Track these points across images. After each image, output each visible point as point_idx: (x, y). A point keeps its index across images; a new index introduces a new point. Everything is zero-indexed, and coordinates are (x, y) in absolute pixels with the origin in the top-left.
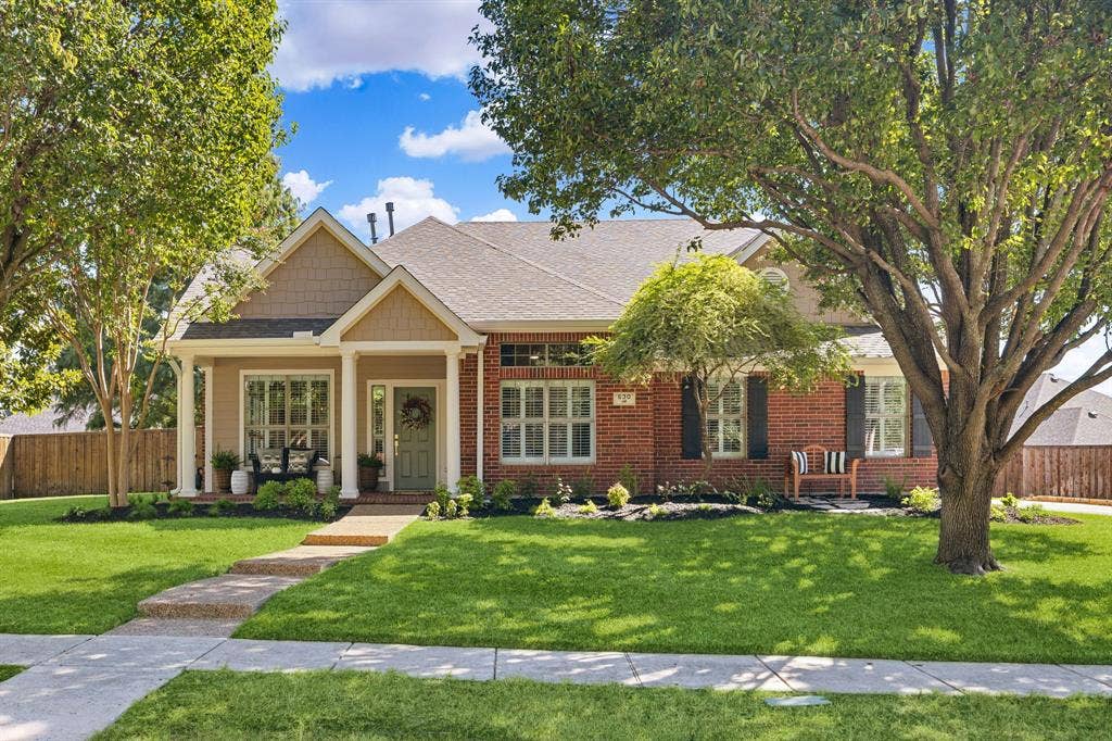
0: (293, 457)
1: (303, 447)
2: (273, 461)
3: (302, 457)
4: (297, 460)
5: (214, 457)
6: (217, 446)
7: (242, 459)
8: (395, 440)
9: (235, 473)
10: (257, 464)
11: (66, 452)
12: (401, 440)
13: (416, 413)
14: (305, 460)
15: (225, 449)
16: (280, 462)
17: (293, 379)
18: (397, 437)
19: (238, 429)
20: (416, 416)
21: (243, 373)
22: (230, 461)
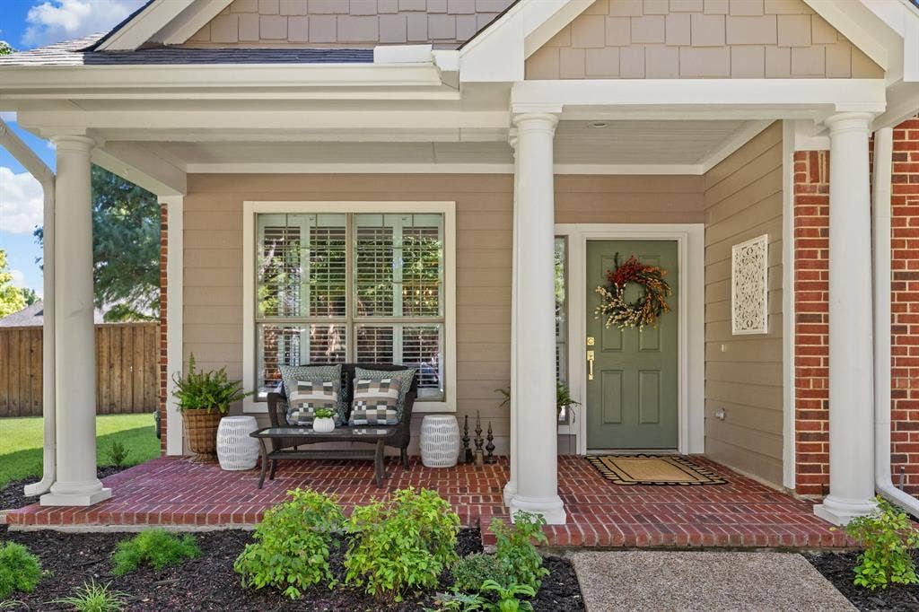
0: (366, 386)
1: (386, 364)
2: (318, 395)
3: (385, 386)
4: (374, 392)
5: (181, 384)
6: (190, 362)
7: (248, 385)
8: (589, 348)
9: (225, 424)
10: (278, 401)
11: (15, 353)
12: (599, 348)
13: (632, 293)
14: (392, 393)
15: (208, 367)
16: (333, 397)
17: (363, 223)
18: (591, 341)
19: (240, 324)
20: (634, 301)
21: (250, 208)
22: (217, 394)
